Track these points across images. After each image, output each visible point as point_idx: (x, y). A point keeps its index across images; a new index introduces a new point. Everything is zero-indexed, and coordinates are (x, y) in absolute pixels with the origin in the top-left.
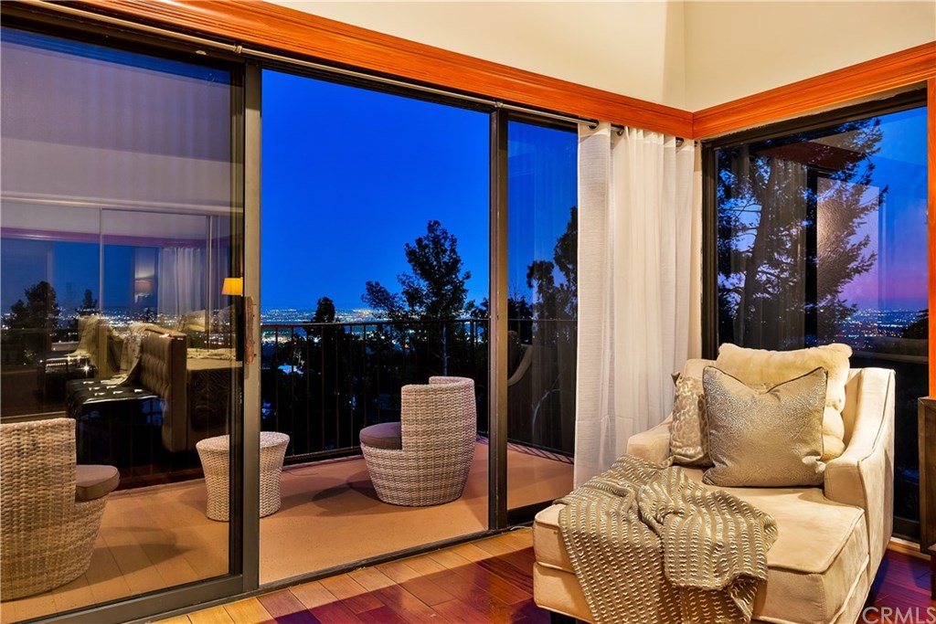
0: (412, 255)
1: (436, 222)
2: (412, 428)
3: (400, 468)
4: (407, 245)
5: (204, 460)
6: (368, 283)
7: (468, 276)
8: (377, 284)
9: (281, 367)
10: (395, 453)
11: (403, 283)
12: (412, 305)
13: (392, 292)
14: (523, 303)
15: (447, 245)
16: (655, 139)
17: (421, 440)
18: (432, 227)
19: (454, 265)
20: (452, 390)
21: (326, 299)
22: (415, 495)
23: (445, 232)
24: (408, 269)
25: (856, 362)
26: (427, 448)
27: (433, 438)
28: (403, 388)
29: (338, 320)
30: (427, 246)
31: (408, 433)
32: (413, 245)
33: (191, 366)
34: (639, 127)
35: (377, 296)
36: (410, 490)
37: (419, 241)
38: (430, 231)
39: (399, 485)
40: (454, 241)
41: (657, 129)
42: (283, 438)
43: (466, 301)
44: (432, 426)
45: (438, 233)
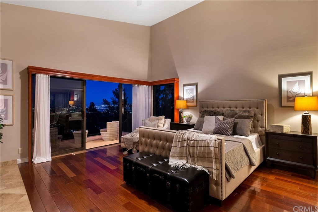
0: (114, 92)
2: (108, 129)
3: (107, 135)
5: (74, 135)
6: (103, 99)
8: (105, 99)
10: (106, 133)
11: (112, 99)
12: (114, 104)
13: (109, 101)
16: (144, 86)
17: (110, 131)
20: (115, 123)
21: (92, 102)
22: (109, 139)
25: (165, 118)
26: (111, 132)
27: (112, 130)
28: (107, 123)
29: (95, 107)
30: (118, 90)
31: (108, 130)
32: (114, 90)
33: (69, 120)
34: (142, 85)
35: (105, 102)
36: (108, 138)
37: (116, 89)
39: (107, 138)
41: (145, 85)
42: (88, 131)
43: (127, 103)
44: (112, 128)
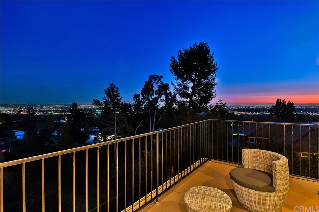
0: (106, 92)
1: (112, 84)
4: (105, 89)
6: (94, 99)
7: (122, 98)
8: (96, 99)
9: (60, 121)
13: (101, 102)
14: (130, 104)
15: (116, 90)
18: (112, 85)
19: (117, 95)
21: (75, 103)
23: (115, 86)
24: (106, 96)
30: (110, 90)
37: (108, 88)
38: (111, 86)
40: (118, 89)
45: (113, 86)
